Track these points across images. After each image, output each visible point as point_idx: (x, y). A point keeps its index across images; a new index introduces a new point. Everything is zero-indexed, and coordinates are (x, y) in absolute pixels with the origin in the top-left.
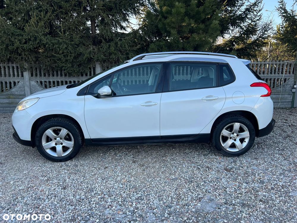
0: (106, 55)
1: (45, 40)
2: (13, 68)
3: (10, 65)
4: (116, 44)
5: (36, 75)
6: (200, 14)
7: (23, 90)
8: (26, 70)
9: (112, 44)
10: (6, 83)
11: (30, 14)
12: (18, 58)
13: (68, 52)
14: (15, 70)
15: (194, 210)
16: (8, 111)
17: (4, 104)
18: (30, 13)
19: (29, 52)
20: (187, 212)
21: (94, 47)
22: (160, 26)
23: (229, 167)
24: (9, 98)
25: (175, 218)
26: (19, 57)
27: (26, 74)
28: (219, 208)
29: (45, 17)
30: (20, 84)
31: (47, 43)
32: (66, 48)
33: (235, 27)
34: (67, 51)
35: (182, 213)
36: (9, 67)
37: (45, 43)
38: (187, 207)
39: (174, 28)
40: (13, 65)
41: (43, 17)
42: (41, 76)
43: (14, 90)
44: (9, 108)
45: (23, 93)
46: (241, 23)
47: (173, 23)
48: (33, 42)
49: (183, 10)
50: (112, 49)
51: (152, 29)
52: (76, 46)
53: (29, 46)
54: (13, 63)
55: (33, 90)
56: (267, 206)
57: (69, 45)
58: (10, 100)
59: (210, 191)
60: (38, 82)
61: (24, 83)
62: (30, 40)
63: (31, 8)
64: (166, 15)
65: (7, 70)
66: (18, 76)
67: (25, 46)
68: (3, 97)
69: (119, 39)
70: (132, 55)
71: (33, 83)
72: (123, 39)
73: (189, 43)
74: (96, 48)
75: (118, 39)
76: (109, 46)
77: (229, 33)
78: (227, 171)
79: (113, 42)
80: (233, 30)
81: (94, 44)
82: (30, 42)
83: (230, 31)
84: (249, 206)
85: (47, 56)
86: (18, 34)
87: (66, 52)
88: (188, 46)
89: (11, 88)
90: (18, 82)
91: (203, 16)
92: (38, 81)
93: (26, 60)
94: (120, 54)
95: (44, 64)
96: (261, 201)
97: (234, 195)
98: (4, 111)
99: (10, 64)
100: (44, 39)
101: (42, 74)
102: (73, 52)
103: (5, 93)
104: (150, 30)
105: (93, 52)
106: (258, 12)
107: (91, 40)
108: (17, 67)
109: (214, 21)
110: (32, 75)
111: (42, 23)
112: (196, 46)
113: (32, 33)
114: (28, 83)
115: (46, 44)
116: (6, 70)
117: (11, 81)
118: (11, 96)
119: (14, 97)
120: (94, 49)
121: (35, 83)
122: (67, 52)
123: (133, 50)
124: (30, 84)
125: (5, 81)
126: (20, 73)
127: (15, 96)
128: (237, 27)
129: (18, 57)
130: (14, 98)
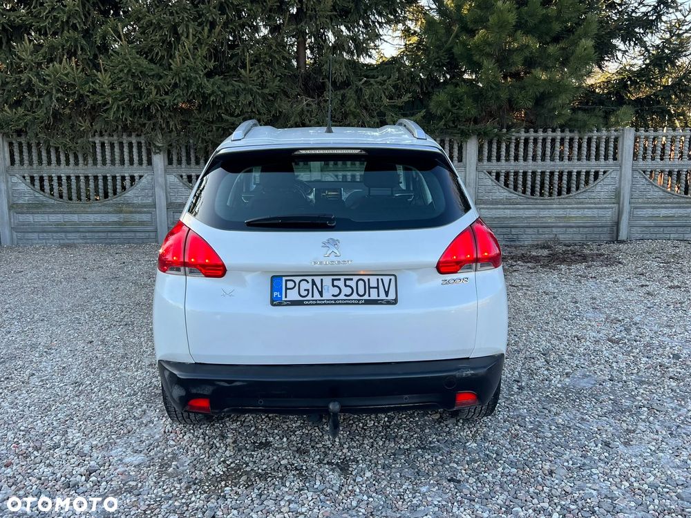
0: (334, 117)
1: (209, 86)
2: (130, 145)
3: (125, 140)
4: (359, 91)
5: (180, 162)
6: (551, 22)
7: (150, 195)
8: (160, 151)
9: (350, 93)
10: (114, 178)
11: (180, 32)
12: (147, 125)
13: (254, 112)
14: (135, 150)
15: (559, 385)
16: (117, 241)
17: (108, 224)
18: (180, 30)
19: (171, 111)
20: (549, 388)
21: (310, 99)
22: (457, 50)
23: (617, 337)
24: (121, 212)
25: (530, 393)
26: (149, 124)
27: (159, 160)
28: (600, 384)
29: (208, 37)
30: (143, 180)
31: (213, 92)
32: (250, 103)
33: (632, 43)
34: (252, 109)
35: (540, 389)
36: (121, 144)
37: (209, 92)
38: (547, 382)
39: (489, 55)
40: (129, 139)
41: (206, 36)
42: (188, 162)
43: (130, 194)
44: (119, 234)
45: (150, 201)
46: (645, 33)
47: (490, 45)
48: (183, 91)
49: (512, 18)
50: (351, 104)
51: (438, 57)
52: (270, 98)
53: (175, 99)
54: (130, 135)
55: (171, 194)
56: (682, 383)
57: (258, 97)
58: (122, 215)
59: (583, 366)
60: (182, 176)
61: (152, 180)
62: (176, 85)
63: (183, 17)
64: (470, 26)
65: (117, 150)
66: (141, 163)
67: (167, 98)
68: (107, 209)
69: (363, 81)
70: (393, 117)
71: (172, 179)
72: (372, 81)
73: (523, 88)
74: (313, 102)
75: (360, 80)
76: (343, 96)
77: (617, 58)
78: (612, 342)
79: (351, 88)
80: (627, 51)
81: (308, 92)
82: (177, 90)
83: (619, 54)
84: (650, 384)
85: (206, 121)
86: (153, 73)
87: (249, 110)
88: (520, 97)
89: (124, 188)
90: (141, 177)
91: (557, 27)
92: (184, 174)
93: (162, 129)
94: (365, 114)
95: (199, 137)
96: (671, 378)
97: (625, 371)
98: (108, 241)
99: (124, 137)
100: (207, 84)
101: (193, 159)
102: (265, 111)
103: (112, 200)
104: (435, 59)
105: (308, 111)
106: (687, 13)
107: (300, 84)
108: (139, 144)
109: (583, 40)
110: (170, 162)
111: (203, 51)
112: (539, 96)
113: (183, 72)
114: (161, 180)
115: (210, 95)
116: (115, 150)
117: (126, 175)
118: (124, 208)
119: (131, 209)
120: (307, 105)
121: (176, 180)
122: (252, 112)
123: (394, 106)
124: (166, 180)
125: (113, 174)
126: (144, 158)
127: (132, 206)
128: (635, 44)
129: (145, 121)
130: (131, 212)
